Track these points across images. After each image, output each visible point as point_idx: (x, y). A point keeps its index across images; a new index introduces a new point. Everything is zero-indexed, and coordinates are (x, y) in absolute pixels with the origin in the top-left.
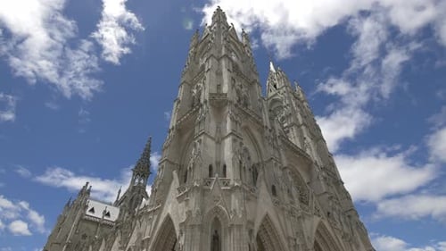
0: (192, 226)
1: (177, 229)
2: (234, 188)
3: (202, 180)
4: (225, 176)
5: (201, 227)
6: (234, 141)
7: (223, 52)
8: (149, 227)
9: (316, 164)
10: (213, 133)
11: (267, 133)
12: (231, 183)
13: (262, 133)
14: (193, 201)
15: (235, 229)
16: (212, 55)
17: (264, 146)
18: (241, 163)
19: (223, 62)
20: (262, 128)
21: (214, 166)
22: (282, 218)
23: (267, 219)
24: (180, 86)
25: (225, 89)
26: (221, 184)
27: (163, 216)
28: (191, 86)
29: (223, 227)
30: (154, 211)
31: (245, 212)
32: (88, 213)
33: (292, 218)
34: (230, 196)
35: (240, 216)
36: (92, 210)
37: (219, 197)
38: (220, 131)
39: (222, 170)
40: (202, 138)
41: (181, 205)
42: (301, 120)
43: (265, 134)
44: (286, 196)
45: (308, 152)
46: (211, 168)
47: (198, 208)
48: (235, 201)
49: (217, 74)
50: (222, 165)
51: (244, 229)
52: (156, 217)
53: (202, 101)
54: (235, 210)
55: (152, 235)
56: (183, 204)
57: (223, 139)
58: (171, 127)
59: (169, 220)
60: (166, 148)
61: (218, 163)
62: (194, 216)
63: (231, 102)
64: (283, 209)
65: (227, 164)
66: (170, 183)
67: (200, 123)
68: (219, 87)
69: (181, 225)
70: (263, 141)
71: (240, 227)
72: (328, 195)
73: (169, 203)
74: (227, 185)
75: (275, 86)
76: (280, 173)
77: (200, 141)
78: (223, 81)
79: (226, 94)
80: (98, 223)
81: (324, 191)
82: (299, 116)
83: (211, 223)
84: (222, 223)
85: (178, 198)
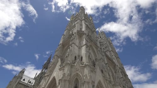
0: (65, 80)
1: (57, 82)
2: (86, 66)
3: (71, 61)
4: (82, 61)
5: (69, 81)
6: (87, 47)
7: (83, 18)
8: (44, 82)
9: (117, 66)
10: (77, 44)
11: (99, 49)
12: (85, 63)
13: (97, 49)
14: (66, 70)
15: (86, 84)
16: (79, 19)
17: (98, 54)
18: (89, 56)
19: (83, 21)
20: (97, 47)
21: (77, 57)
22: (106, 84)
23: (100, 83)
24: (65, 30)
25: (84, 29)
26: (80, 64)
27: (52, 77)
28: (70, 31)
29: (80, 83)
30: (48, 75)
31: (91, 77)
32: (22, 80)
33: (110, 84)
34: (84, 69)
35: (89, 78)
36: (24, 80)
37: (79, 69)
38: (80, 44)
39: (80, 58)
40: (73, 45)
41: (61, 72)
42: (111, 49)
43: (99, 50)
44: (107, 75)
45: (114, 61)
46: (75, 57)
47: (68, 72)
48: (86, 71)
49: (80, 25)
50: (80, 57)
51: (90, 84)
52: (48, 78)
53: (74, 33)
54: (86, 75)
55: (45, 86)
56: (62, 71)
57: (82, 47)
58: (60, 44)
59: (54, 79)
60: (57, 51)
61: (79, 56)
62: (66, 76)
63: (86, 34)
64: (107, 80)
65: (83, 56)
66: (57, 64)
67: (72, 40)
68: (81, 29)
69: (60, 80)
70: (97, 52)
71: (88, 83)
72: (123, 79)
73: (55, 72)
74: (82, 64)
75: (101, 37)
76: (105, 65)
77: (72, 46)
78: (82, 27)
79: (84, 31)
80: (25, 85)
81: (121, 77)
82: (110, 48)
83: (74, 80)
84: (79, 81)
85: (59, 69)
